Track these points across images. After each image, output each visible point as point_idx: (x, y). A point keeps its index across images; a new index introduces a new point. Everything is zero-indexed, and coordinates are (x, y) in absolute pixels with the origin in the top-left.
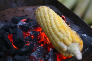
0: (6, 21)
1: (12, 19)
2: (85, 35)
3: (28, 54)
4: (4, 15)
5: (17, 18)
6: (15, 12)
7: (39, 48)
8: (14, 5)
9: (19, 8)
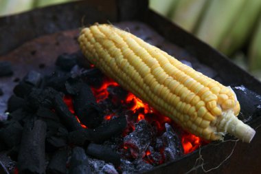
0: (42, 66)
1: (55, 60)
2: (242, 88)
3: (116, 139)
4: (34, 53)
5: (66, 57)
6: (57, 44)
7: (139, 124)
8: (52, 26)
9: (66, 34)
